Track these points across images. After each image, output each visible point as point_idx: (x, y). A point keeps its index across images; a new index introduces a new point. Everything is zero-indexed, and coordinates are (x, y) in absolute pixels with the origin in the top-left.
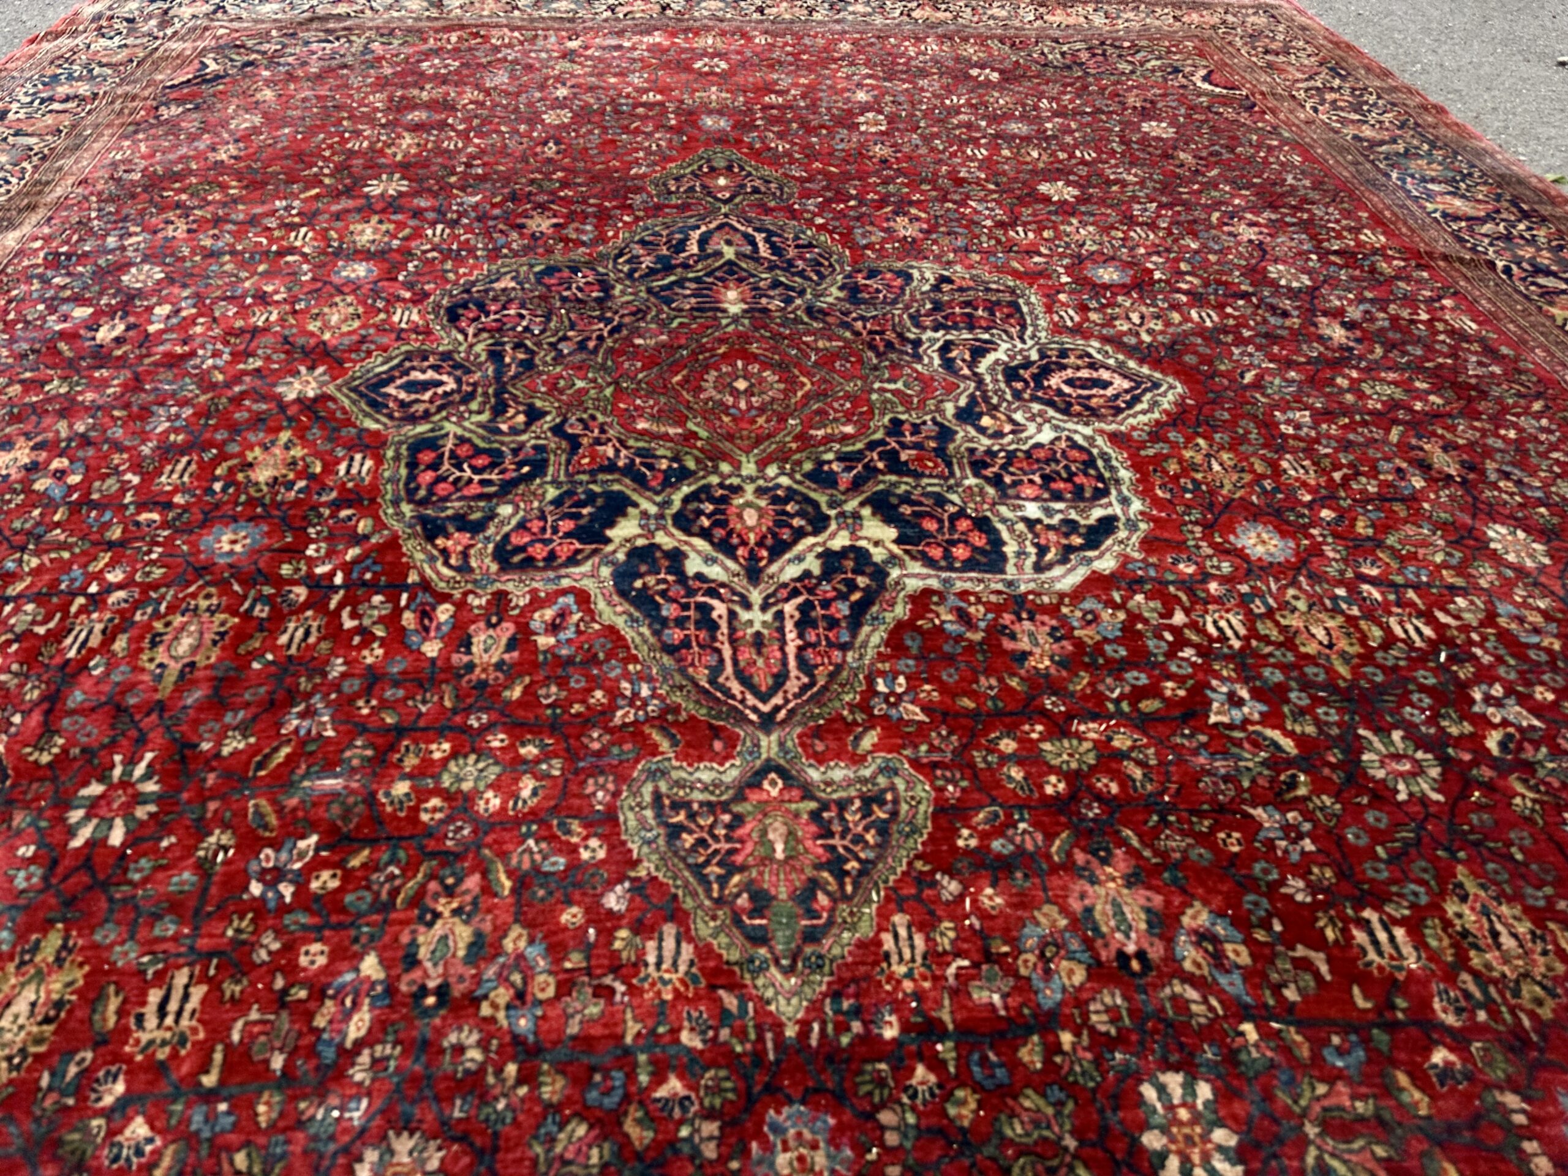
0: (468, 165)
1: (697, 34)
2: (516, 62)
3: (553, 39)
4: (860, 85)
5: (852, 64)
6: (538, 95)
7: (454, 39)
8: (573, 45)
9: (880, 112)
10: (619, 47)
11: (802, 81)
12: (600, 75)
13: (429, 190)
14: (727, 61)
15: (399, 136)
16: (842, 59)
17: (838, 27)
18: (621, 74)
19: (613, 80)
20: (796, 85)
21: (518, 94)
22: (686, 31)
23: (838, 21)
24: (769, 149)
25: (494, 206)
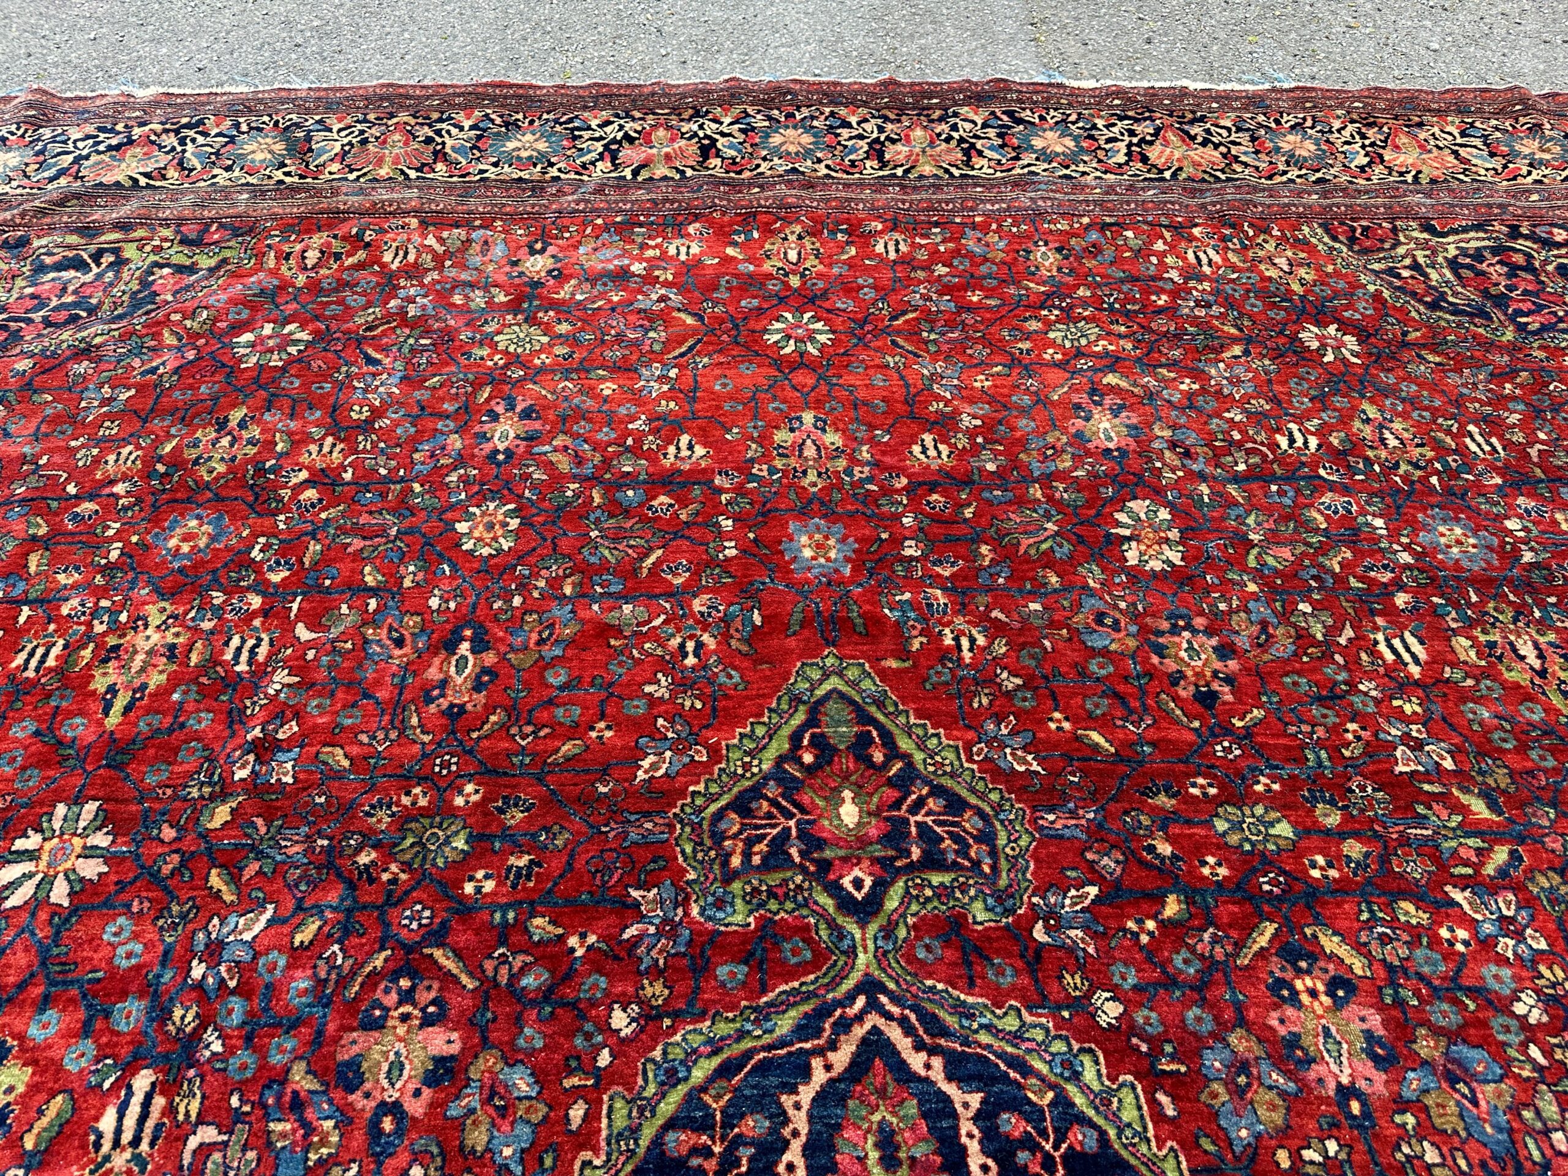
0: (265, 749)
1: (768, 232)
2: (419, 325)
3: (499, 251)
4: (1096, 391)
5: (1068, 317)
6: (456, 442)
7: (312, 256)
8: (537, 265)
9: (1156, 493)
10: (622, 276)
11: (981, 382)
12: (583, 369)
13: (154, 879)
14: (827, 315)
15: (139, 621)
16: (1045, 301)
17: (1024, 199)
18: (624, 369)
19: (608, 388)
20: (971, 397)
21: (413, 443)
22: (748, 218)
23: (1019, 184)
24: (943, 655)
25: (298, 956)
